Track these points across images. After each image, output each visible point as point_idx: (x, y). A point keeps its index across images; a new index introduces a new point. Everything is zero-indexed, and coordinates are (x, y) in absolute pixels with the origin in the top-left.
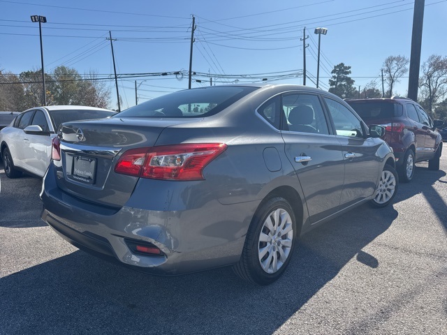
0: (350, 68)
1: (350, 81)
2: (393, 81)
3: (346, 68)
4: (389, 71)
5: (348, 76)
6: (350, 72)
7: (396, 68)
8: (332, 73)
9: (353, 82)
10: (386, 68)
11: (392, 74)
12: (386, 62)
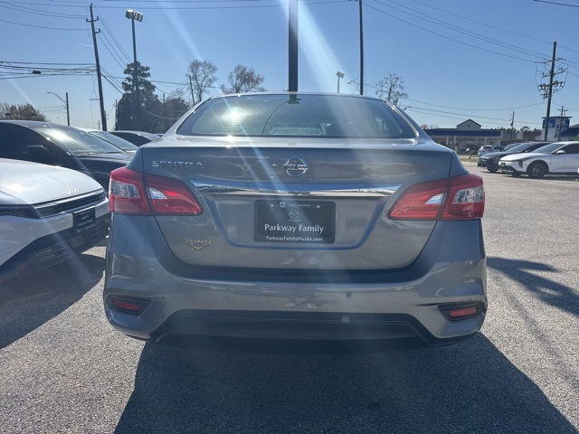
0: (148, 69)
1: (150, 87)
2: (201, 92)
3: (143, 68)
4: (195, 78)
5: (148, 79)
6: (149, 75)
7: (203, 76)
8: (125, 73)
9: (153, 87)
10: (191, 74)
11: (199, 82)
12: (192, 67)
